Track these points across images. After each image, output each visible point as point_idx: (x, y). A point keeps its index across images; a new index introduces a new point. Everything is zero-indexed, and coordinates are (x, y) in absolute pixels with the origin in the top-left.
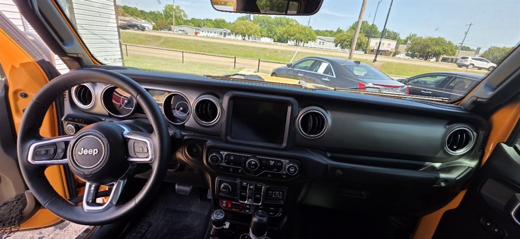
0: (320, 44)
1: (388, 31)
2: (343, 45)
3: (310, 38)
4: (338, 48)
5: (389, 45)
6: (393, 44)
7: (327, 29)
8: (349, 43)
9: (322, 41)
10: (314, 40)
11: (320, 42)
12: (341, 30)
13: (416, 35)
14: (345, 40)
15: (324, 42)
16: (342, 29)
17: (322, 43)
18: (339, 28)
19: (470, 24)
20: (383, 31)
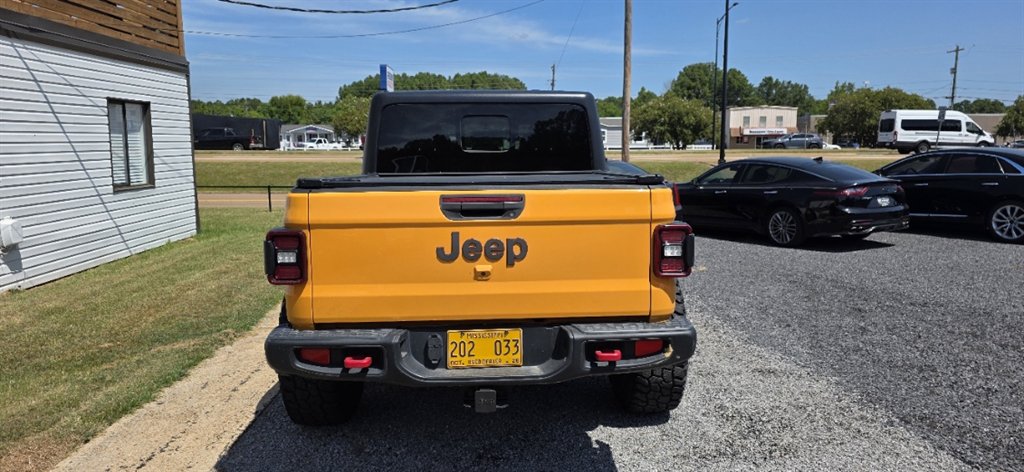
1: (777, 81)
2: (655, 133)
4: (643, 142)
5: (780, 119)
6: (790, 116)
7: (611, 95)
8: (666, 127)
12: (648, 94)
13: (851, 86)
14: (654, 122)
16: (652, 91)
18: (643, 89)
19: (955, 48)
20: (761, 85)
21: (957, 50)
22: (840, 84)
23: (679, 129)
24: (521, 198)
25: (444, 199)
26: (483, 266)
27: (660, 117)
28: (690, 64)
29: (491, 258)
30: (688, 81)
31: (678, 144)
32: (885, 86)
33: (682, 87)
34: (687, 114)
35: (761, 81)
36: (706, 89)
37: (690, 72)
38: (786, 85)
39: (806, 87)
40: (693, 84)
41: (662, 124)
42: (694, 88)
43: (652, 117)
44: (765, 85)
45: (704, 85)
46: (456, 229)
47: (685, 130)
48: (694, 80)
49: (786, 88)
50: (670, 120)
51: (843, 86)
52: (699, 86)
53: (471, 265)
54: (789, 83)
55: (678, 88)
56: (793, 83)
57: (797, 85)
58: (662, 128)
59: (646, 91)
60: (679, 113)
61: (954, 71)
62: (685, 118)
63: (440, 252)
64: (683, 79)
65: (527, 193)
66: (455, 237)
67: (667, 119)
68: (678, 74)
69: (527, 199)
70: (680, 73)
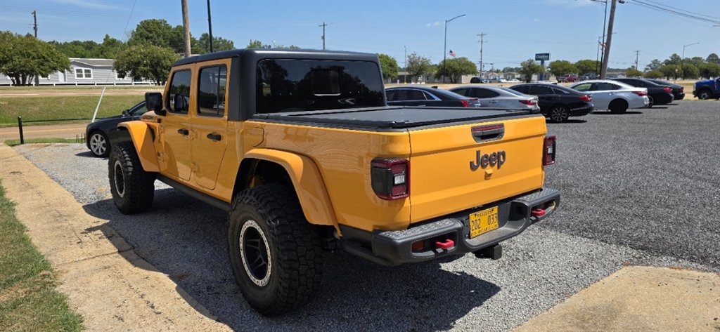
0: (81, 76)
2: (138, 72)
3: (53, 64)
4: (128, 79)
7: (76, 40)
8: (148, 67)
9: (83, 69)
10: (64, 67)
11: (78, 71)
12: (114, 41)
14: (138, 64)
15: (89, 71)
16: (118, 38)
17: (84, 73)
18: (107, 36)
19: (322, 24)
20: (201, 39)
21: (324, 25)
22: (253, 42)
23: (159, 69)
24: (502, 126)
25: (474, 129)
26: (489, 170)
27: (143, 60)
28: (146, 19)
29: (492, 165)
30: (146, 33)
31: (158, 82)
32: (290, 45)
33: (141, 37)
34: (165, 58)
35: (200, 36)
36: (161, 39)
37: (146, 25)
38: (218, 40)
39: (232, 43)
40: (151, 35)
41: (145, 66)
42: (151, 38)
43: (136, 60)
44: (204, 39)
45: (159, 36)
46: (478, 149)
47: (163, 70)
48: (150, 32)
49: (219, 42)
50: (151, 62)
51: (255, 43)
52: (155, 36)
53: (484, 170)
54: (220, 38)
55: (138, 37)
56: (223, 39)
57: (225, 41)
58: (145, 68)
59: (110, 38)
60: (157, 57)
61: (323, 38)
62: (163, 62)
63: (471, 163)
64: (141, 30)
65: (505, 122)
66: (478, 153)
67: (149, 62)
68: (136, 27)
69: (505, 126)
70: (138, 25)
